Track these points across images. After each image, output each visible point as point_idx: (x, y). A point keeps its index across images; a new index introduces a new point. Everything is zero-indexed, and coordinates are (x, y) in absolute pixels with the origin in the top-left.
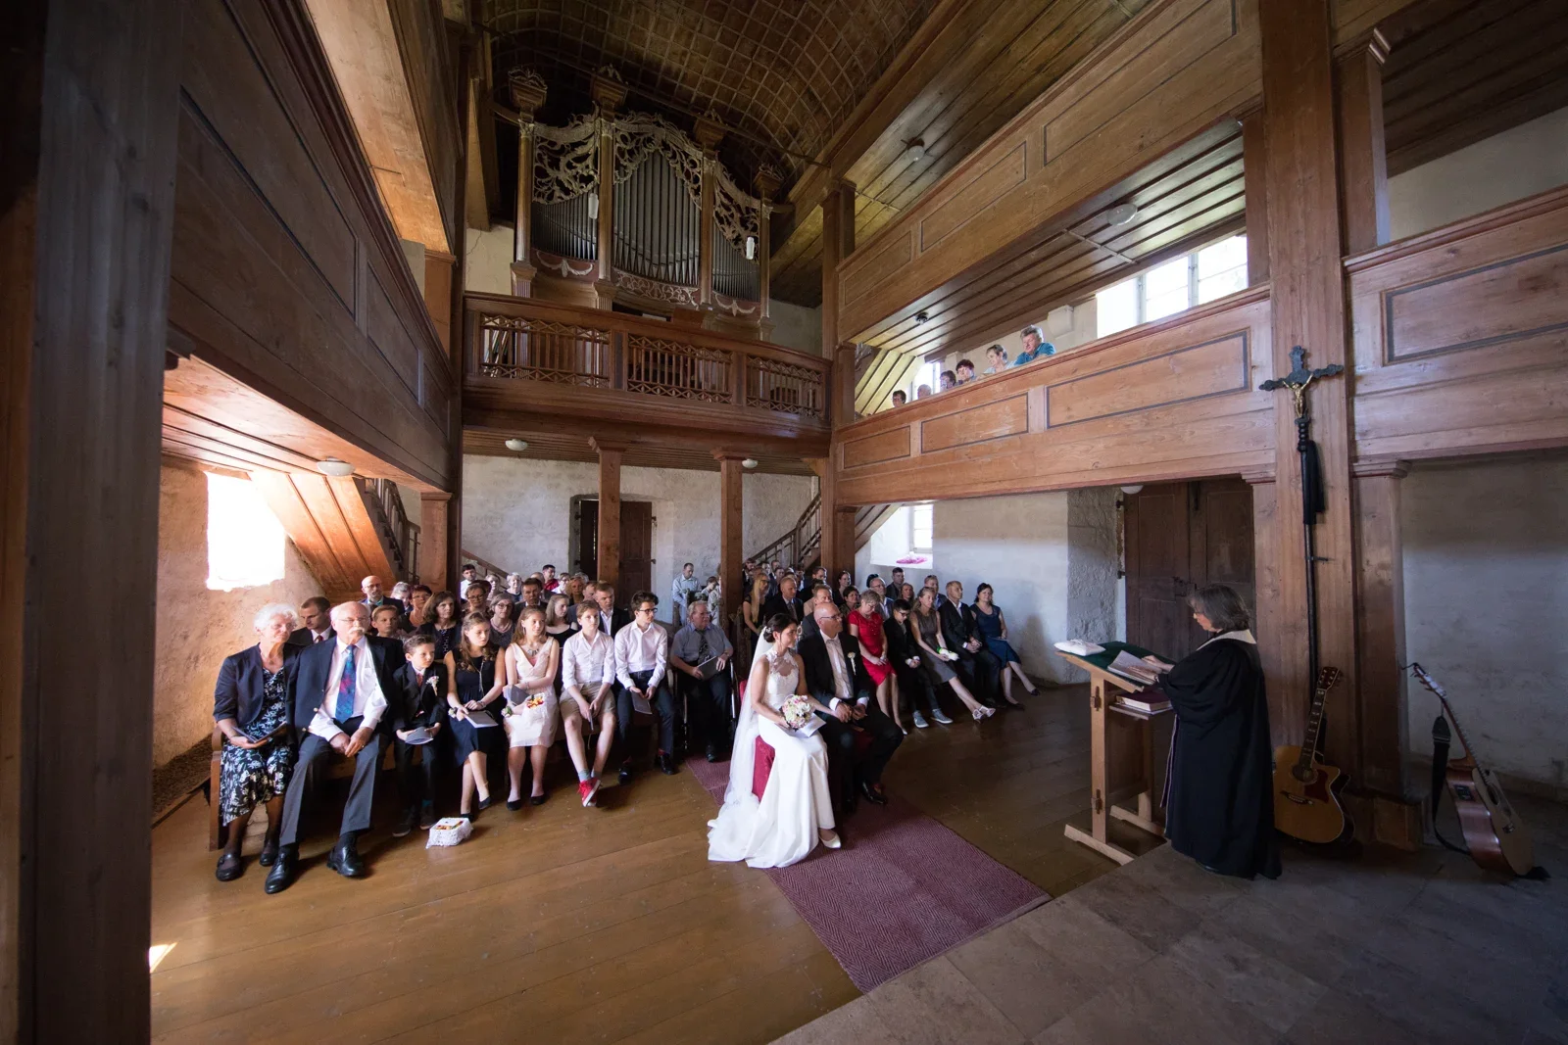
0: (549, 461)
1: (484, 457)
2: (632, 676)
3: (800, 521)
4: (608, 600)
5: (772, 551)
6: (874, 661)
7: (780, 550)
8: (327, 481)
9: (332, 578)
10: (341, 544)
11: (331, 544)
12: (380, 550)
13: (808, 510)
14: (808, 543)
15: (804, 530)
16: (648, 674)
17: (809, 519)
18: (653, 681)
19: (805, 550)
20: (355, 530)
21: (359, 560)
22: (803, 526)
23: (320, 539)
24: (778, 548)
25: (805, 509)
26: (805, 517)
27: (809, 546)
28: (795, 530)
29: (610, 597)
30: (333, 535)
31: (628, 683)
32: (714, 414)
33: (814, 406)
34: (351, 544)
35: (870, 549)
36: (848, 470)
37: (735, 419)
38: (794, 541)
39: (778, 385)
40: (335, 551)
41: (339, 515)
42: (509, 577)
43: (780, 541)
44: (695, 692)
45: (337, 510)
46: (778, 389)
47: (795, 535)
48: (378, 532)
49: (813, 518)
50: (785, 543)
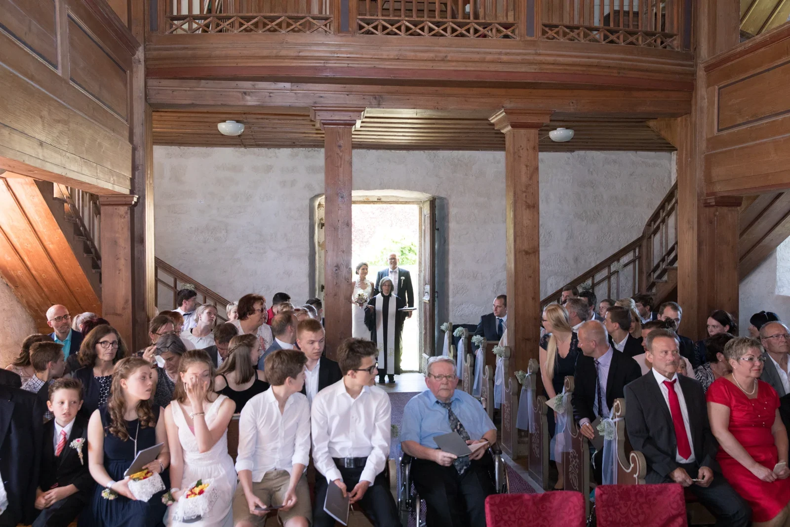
0: (282, 150)
1: (203, 150)
2: (338, 463)
3: (649, 225)
4: (316, 345)
5: (604, 273)
6: (760, 472)
7: (617, 272)
8: (8, 186)
9: (37, 304)
10: (38, 263)
11: (28, 263)
12: (80, 271)
13: (662, 207)
14: (663, 260)
15: (657, 239)
16: (360, 463)
17: (663, 221)
18: (367, 475)
19: (658, 272)
20: (50, 247)
21: (61, 282)
22: (655, 232)
23: (17, 257)
24: (613, 268)
25: (657, 203)
26: (657, 219)
27: (663, 266)
28: (640, 240)
29: (320, 342)
30: (28, 252)
31: (332, 474)
32: (489, 57)
33: (663, 29)
34: (47, 261)
35: (774, 270)
36: (725, 133)
37: (523, 62)
38: (640, 258)
39: (616, 8)
40: (34, 272)
41: (29, 228)
42: (229, 307)
43: (616, 257)
44: (441, 497)
45: (26, 222)
46: (617, 13)
47: (640, 247)
48: (74, 248)
49: (671, 221)
50: (625, 259)
